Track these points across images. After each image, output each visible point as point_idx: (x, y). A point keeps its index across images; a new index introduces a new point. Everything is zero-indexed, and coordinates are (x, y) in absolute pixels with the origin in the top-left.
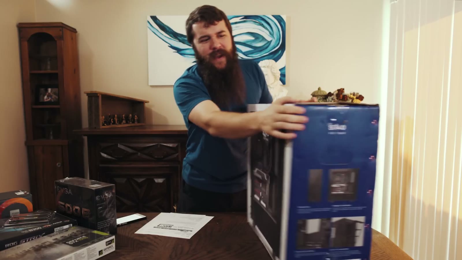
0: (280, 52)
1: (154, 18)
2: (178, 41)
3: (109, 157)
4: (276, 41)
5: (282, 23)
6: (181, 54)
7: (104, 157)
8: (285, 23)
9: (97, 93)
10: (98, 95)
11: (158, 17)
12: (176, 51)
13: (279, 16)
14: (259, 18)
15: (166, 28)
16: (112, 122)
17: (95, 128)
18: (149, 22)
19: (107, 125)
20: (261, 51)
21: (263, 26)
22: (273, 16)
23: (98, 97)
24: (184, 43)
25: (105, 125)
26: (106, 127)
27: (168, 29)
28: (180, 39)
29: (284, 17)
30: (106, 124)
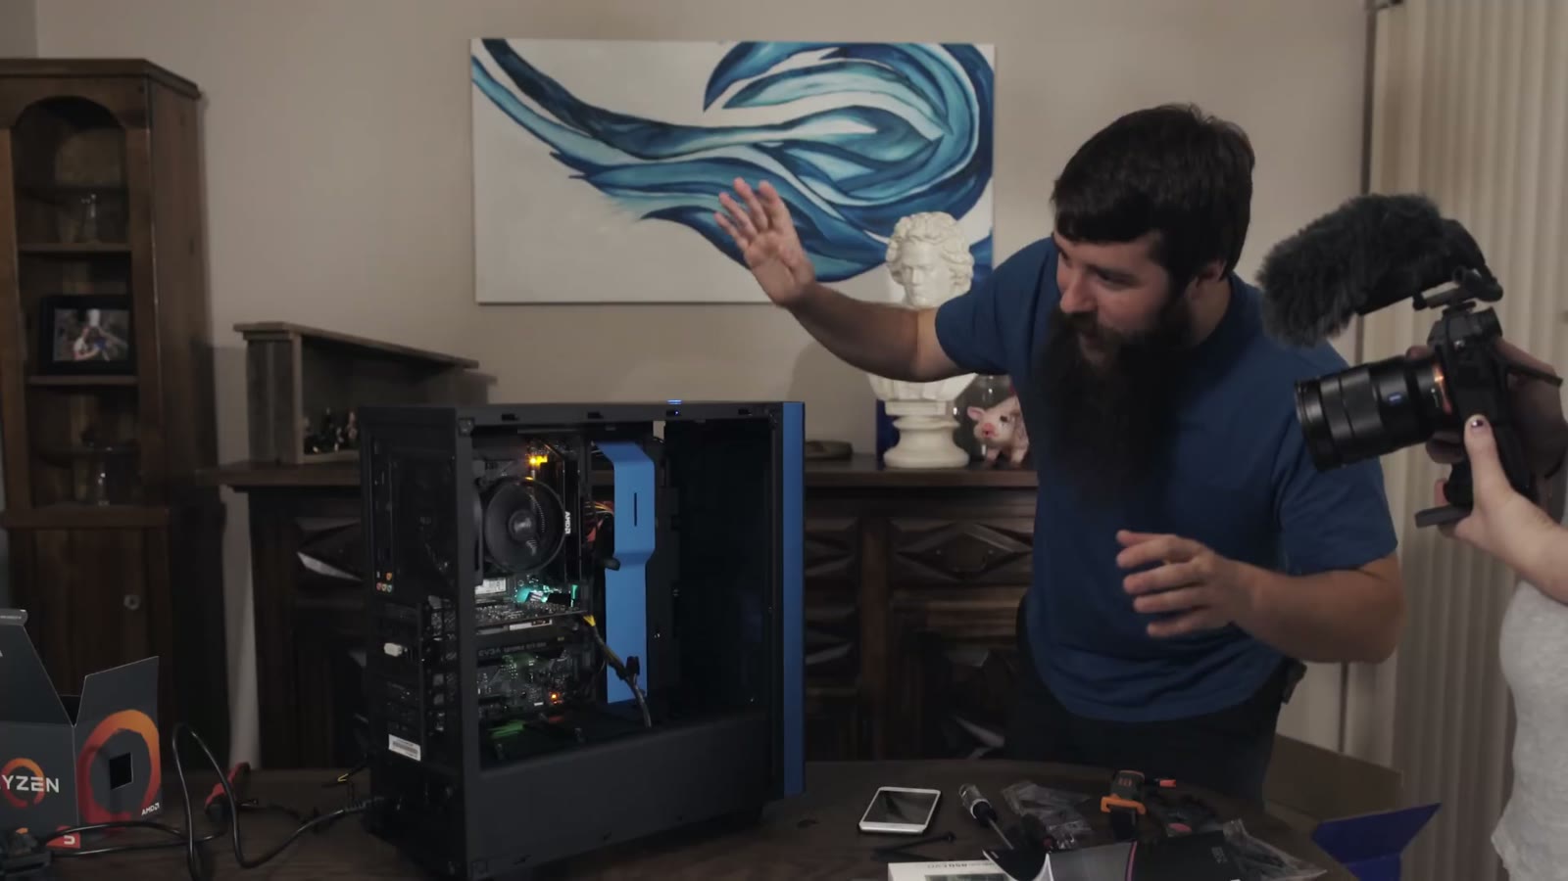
0: (972, 182)
1: (498, 48)
2: (587, 134)
3: (333, 572)
4: (957, 143)
5: (980, 75)
6: (600, 186)
7: (311, 572)
8: (990, 75)
9: (284, 328)
10: (291, 336)
11: (515, 44)
12: (581, 174)
13: (971, 48)
14: (896, 55)
15: (543, 84)
16: (341, 440)
17: (278, 463)
18: (476, 62)
19: (323, 450)
20: (900, 178)
21: (907, 83)
22: (948, 47)
23: (290, 342)
24: (610, 143)
25: (316, 449)
26: (318, 457)
27: (548, 89)
28: (598, 127)
29: (987, 51)
30: (319, 447)
